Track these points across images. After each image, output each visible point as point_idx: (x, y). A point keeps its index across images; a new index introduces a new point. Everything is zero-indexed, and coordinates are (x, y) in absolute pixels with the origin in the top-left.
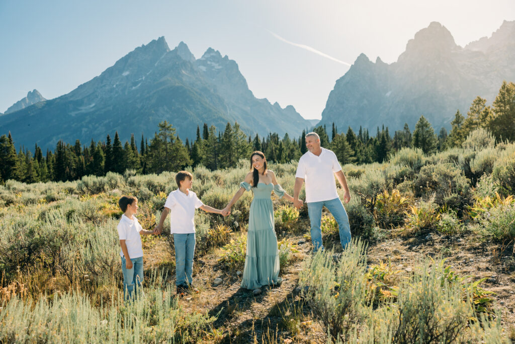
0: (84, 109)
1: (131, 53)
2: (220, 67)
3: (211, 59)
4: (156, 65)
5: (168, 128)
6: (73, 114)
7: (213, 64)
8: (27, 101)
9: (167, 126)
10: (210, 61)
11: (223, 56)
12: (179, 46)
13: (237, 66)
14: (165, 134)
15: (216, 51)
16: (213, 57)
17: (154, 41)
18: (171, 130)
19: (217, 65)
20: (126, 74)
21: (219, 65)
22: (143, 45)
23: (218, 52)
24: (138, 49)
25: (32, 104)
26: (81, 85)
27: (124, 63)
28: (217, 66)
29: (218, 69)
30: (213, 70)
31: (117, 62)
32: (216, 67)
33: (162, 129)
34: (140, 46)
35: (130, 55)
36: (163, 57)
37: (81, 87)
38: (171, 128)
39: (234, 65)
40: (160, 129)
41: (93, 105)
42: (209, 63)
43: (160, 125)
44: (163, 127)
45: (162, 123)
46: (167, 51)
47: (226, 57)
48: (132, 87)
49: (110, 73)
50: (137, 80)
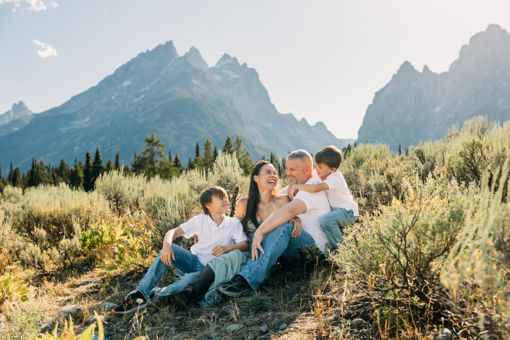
0: (77, 124)
1: (133, 60)
2: (237, 76)
3: (227, 67)
4: (162, 73)
5: (156, 144)
6: (64, 130)
7: (230, 72)
8: (12, 114)
9: (155, 141)
10: (226, 69)
11: (241, 63)
12: (189, 52)
13: (257, 75)
14: (153, 150)
15: (232, 57)
16: (229, 64)
17: (160, 46)
18: (159, 145)
19: (235, 73)
20: (127, 83)
21: (237, 74)
22: (148, 51)
23: (235, 59)
24: (141, 55)
25: (17, 117)
26: (75, 97)
27: (125, 70)
28: (234, 75)
29: (235, 79)
30: (229, 79)
31: (117, 71)
32: (232, 77)
33: (149, 145)
34: (145, 51)
35: (132, 62)
36: (171, 63)
37: (74, 99)
38: (160, 143)
39: (253, 73)
40: (146, 143)
41: (88, 119)
42: (224, 71)
43: (146, 139)
44: (150, 142)
45: (149, 137)
46: (176, 57)
47: (245, 64)
48: (133, 99)
49: (108, 82)
50: (140, 91)
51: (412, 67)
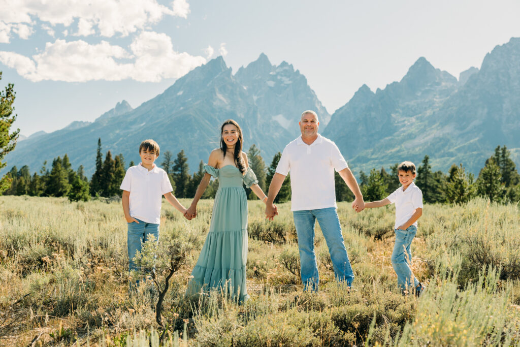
0: (134, 128)
1: (191, 72)
2: (290, 82)
3: (283, 74)
7: (284, 79)
8: (115, 112)
10: (281, 76)
11: (295, 70)
13: (305, 81)
15: (289, 64)
16: (286, 71)
17: (212, 61)
19: (288, 79)
20: (180, 93)
21: (289, 80)
23: (291, 66)
24: (198, 68)
27: (182, 82)
28: (287, 81)
29: (287, 85)
30: (282, 85)
32: (285, 83)
35: (189, 74)
39: (303, 79)
41: (144, 124)
42: (279, 77)
47: (298, 71)
50: (187, 101)
51: (369, 89)
